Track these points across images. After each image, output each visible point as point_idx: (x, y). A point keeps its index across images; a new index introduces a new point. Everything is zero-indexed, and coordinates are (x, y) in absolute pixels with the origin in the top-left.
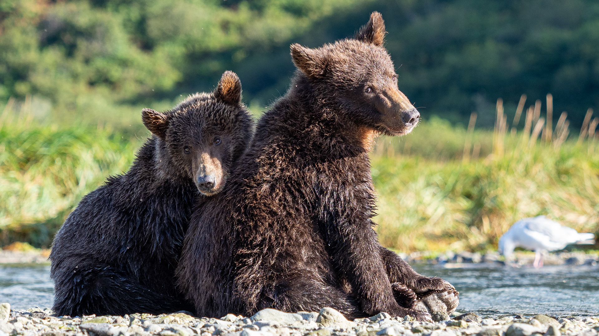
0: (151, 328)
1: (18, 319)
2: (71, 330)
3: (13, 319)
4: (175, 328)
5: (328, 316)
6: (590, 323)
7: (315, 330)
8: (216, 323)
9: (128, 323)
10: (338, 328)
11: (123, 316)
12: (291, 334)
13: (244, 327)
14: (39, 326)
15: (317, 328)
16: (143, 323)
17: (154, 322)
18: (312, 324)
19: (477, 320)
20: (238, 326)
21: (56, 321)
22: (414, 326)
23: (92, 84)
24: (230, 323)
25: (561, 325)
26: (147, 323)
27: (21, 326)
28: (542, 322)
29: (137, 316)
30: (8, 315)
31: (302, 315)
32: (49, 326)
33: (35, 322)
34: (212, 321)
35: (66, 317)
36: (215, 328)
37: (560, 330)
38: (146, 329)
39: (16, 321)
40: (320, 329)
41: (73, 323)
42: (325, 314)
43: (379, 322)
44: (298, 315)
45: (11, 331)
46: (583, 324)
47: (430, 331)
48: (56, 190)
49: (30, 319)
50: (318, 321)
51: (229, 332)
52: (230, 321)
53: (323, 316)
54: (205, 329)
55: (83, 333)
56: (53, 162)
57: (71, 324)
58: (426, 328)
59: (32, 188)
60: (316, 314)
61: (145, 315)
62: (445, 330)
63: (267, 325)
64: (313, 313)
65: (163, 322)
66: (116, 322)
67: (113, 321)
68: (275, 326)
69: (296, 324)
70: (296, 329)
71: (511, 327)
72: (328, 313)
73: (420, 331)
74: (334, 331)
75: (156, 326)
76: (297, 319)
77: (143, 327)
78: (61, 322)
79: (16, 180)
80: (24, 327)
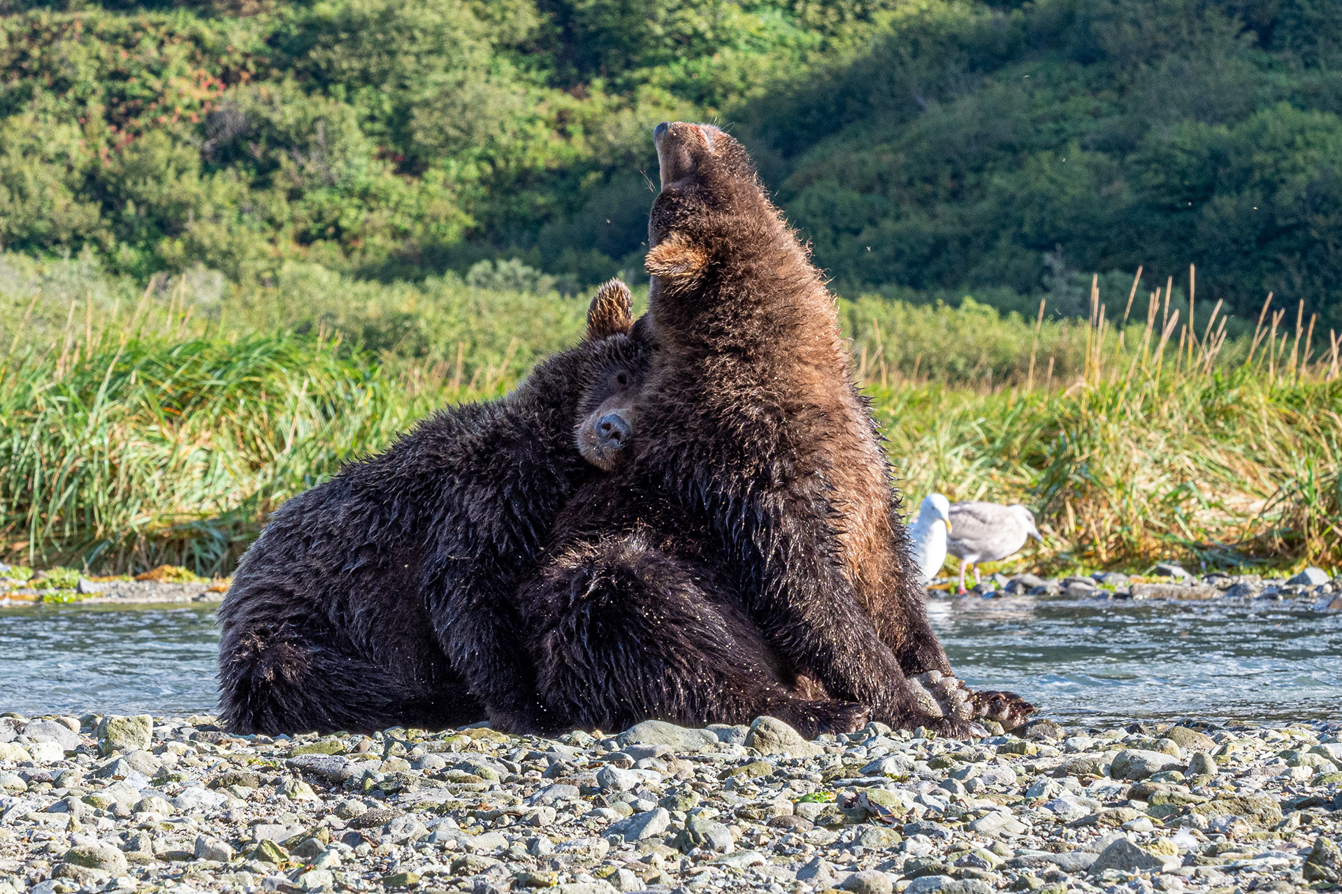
0: (425, 762)
1: (170, 744)
2: (271, 769)
3: (159, 744)
4: (473, 763)
5: (768, 733)
6: (1274, 740)
7: (742, 763)
8: (551, 749)
9: (381, 750)
10: (788, 757)
11: (371, 734)
12: (697, 771)
13: (605, 758)
14: (210, 759)
15: (746, 758)
16: (409, 750)
17: (431, 750)
18: (739, 751)
19: (1054, 735)
20: (595, 754)
21: (241, 746)
22: (935, 752)
23: (304, 239)
24: (578, 749)
25: (1218, 748)
26: (418, 751)
27: (176, 759)
28: (1181, 744)
29: (397, 733)
30: (148, 738)
31: (717, 731)
32: (229, 760)
33: (201, 751)
34: (545, 744)
35: (263, 737)
36: (550, 760)
37: (1215, 758)
38: (416, 764)
39: (164, 749)
40: (751, 761)
41: (276, 753)
42: (762, 729)
43: (865, 744)
44: (710, 732)
45: (155, 771)
46: (1260, 743)
47: (966, 764)
48: (238, 459)
49: (191, 744)
50: (749, 742)
51: (576, 771)
52: (577, 744)
53: (758, 732)
54: (529, 764)
55: (295, 776)
56: (231, 403)
57: (270, 755)
58: (957, 758)
59: (192, 454)
60: (745, 730)
61: (413, 732)
62: (994, 760)
63: (650, 753)
64: (739, 727)
65: (448, 750)
66: (358, 749)
67: (351, 747)
68: (666, 758)
69: (706, 751)
70: (705, 761)
71: (1122, 754)
72: (767, 727)
73: (946, 765)
74: (780, 764)
75: (434, 757)
76: (708, 741)
77: (410, 760)
78: (252, 750)
79: (163, 440)
80: (181, 763)
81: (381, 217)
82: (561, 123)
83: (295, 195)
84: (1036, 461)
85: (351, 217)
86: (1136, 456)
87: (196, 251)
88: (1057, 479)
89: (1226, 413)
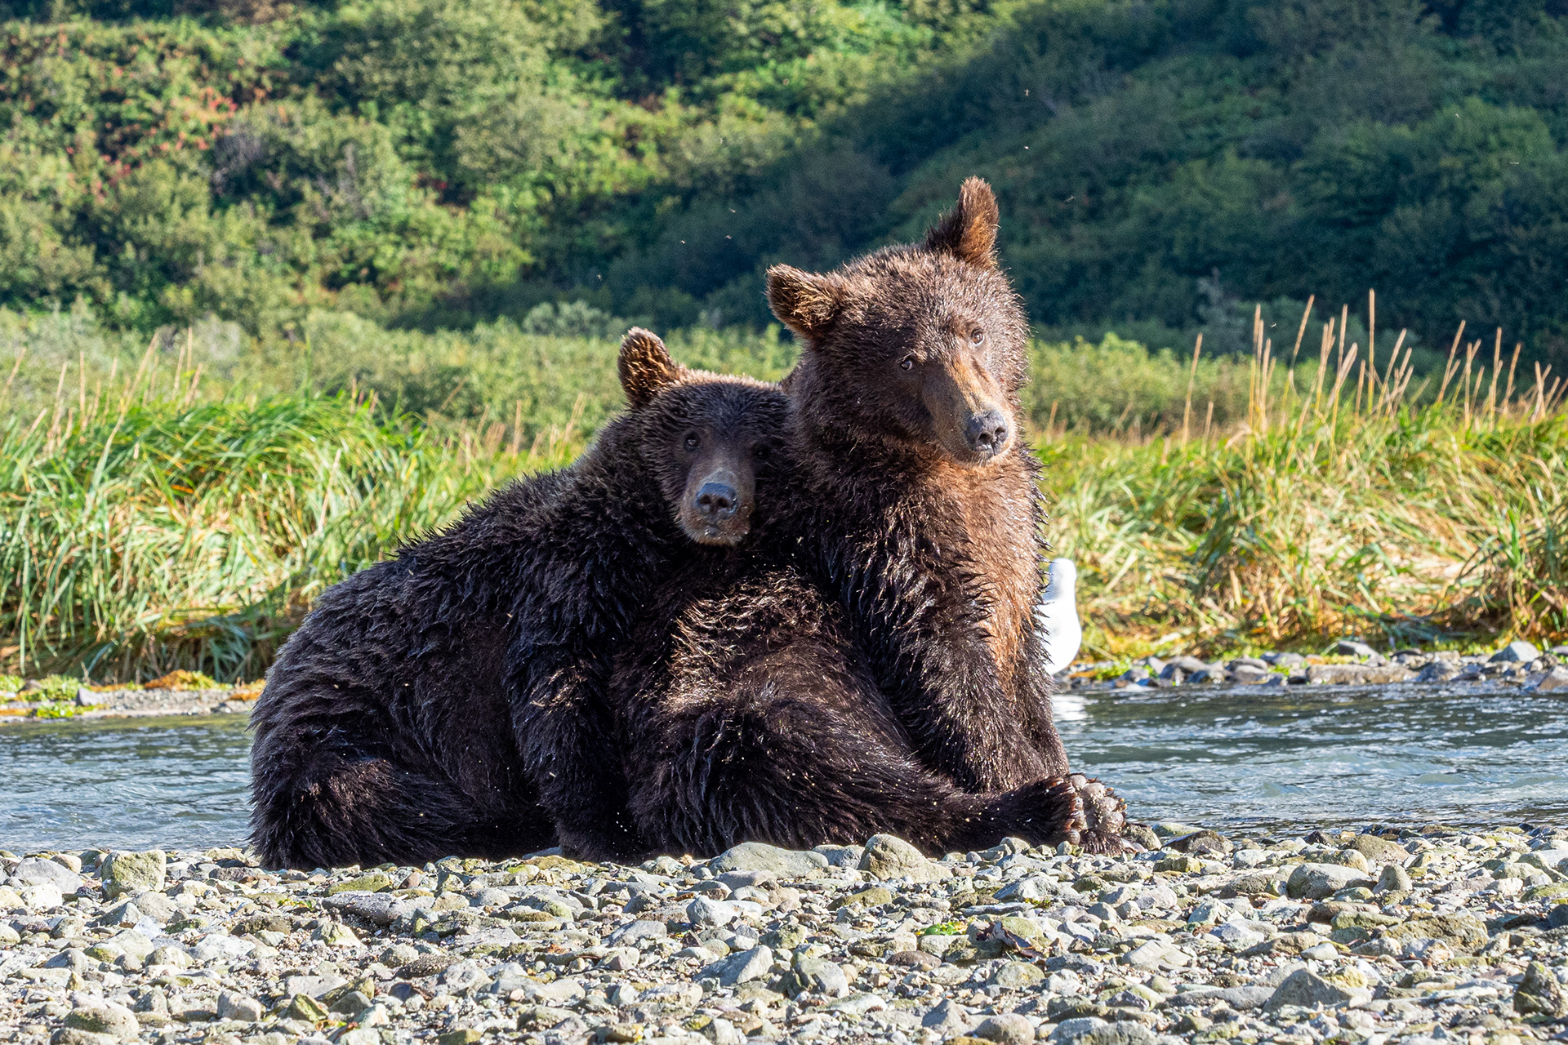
0: (486, 898)
1: (186, 884)
2: (305, 910)
3: (173, 884)
4: (541, 897)
5: (886, 854)
6: (1477, 848)
7: (856, 890)
8: (632, 879)
9: (434, 884)
10: (910, 882)
12: (803, 901)
13: (695, 887)
14: (234, 901)
15: (861, 884)
16: (467, 883)
17: (492, 883)
18: (853, 876)
19: (1221, 849)
20: (684, 884)
21: (270, 883)
22: (1081, 871)
23: (333, 283)
24: (665, 878)
25: (1412, 858)
26: (477, 886)
27: (193, 901)
28: (1368, 855)
29: (452, 864)
30: (161, 876)
31: (827, 853)
32: (257, 901)
33: (223, 891)
34: (625, 873)
36: (632, 892)
37: (1408, 870)
38: (475, 900)
39: (180, 890)
40: (867, 887)
41: (311, 890)
42: (879, 850)
43: (1000, 864)
44: (818, 855)
45: (170, 916)
46: (1462, 852)
47: (1118, 885)
48: (261, 544)
49: (211, 883)
50: (864, 865)
51: (662, 904)
52: (663, 872)
53: (874, 853)
54: (607, 897)
55: (334, 918)
56: (252, 479)
57: (304, 893)
58: (1107, 878)
59: (208, 539)
60: (859, 850)
61: (471, 863)
62: (1151, 880)
63: (748, 881)
64: (851, 847)
65: (513, 883)
66: (406, 884)
67: (399, 882)
68: (767, 886)
69: (814, 876)
70: (813, 889)
71: (1300, 869)
72: (884, 847)
73: (1095, 887)
74: (901, 890)
75: (496, 891)
76: (816, 864)
77: (467, 896)
78: (283, 888)
79: (173, 524)
80: (200, 906)
81: (423, 255)
82: (631, 140)
83: (321, 232)
84: (1194, 523)
85: (388, 255)
86: (1311, 515)
87: (207, 300)
88: (1219, 544)
89: (1414, 462)
